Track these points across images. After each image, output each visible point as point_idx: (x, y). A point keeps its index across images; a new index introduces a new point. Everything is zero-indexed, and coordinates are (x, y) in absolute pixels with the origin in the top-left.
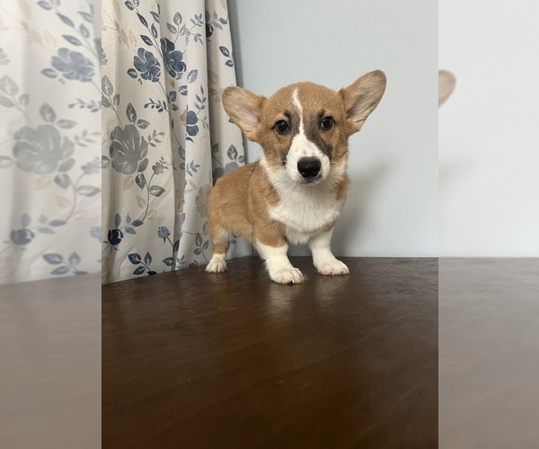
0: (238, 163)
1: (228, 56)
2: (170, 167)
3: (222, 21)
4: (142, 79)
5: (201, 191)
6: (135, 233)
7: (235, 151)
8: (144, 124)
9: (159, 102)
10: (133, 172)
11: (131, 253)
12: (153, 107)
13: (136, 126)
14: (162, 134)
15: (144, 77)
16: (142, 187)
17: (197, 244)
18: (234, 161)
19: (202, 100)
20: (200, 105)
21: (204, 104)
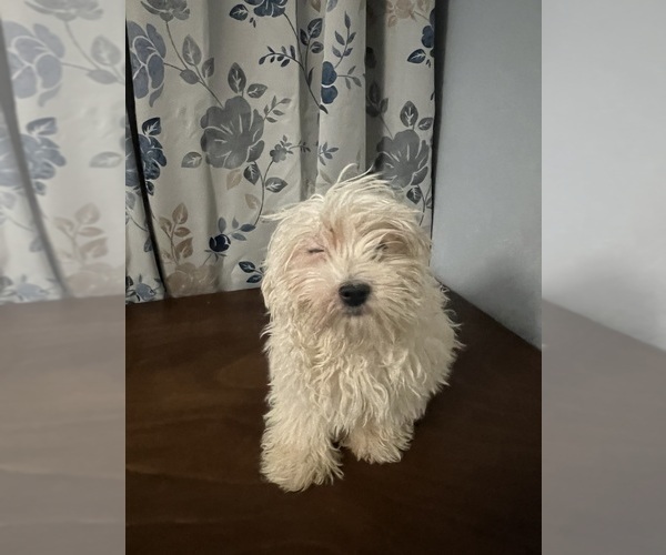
0: (417, 131)
2: (297, 151)
4: (255, 17)
6: (244, 239)
7: (414, 111)
8: (258, 90)
9: (284, 50)
10: (240, 164)
11: (242, 260)
12: (272, 60)
13: (246, 97)
14: (285, 101)
15: (259, 12)
16: (254, 182)
18: (411, 128)
19: (345, 39)
20: (341, 49)
21: (349, 46)
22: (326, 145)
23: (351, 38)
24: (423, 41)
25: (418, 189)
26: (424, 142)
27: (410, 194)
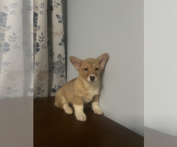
0: (62, 60)
1: (59, 18)
3: (58, 4)
5: (40, 72)
7: (61, 56)
17: (38, 91)
18: (60, 60)
19: (42, 38)
20: (41, 40)
21: (43, 39)
22: (37, 62)
23: (43, 38)
24: (62, 41)
25: (63, 74)
26: (63, 63)
27: (61, 76)
